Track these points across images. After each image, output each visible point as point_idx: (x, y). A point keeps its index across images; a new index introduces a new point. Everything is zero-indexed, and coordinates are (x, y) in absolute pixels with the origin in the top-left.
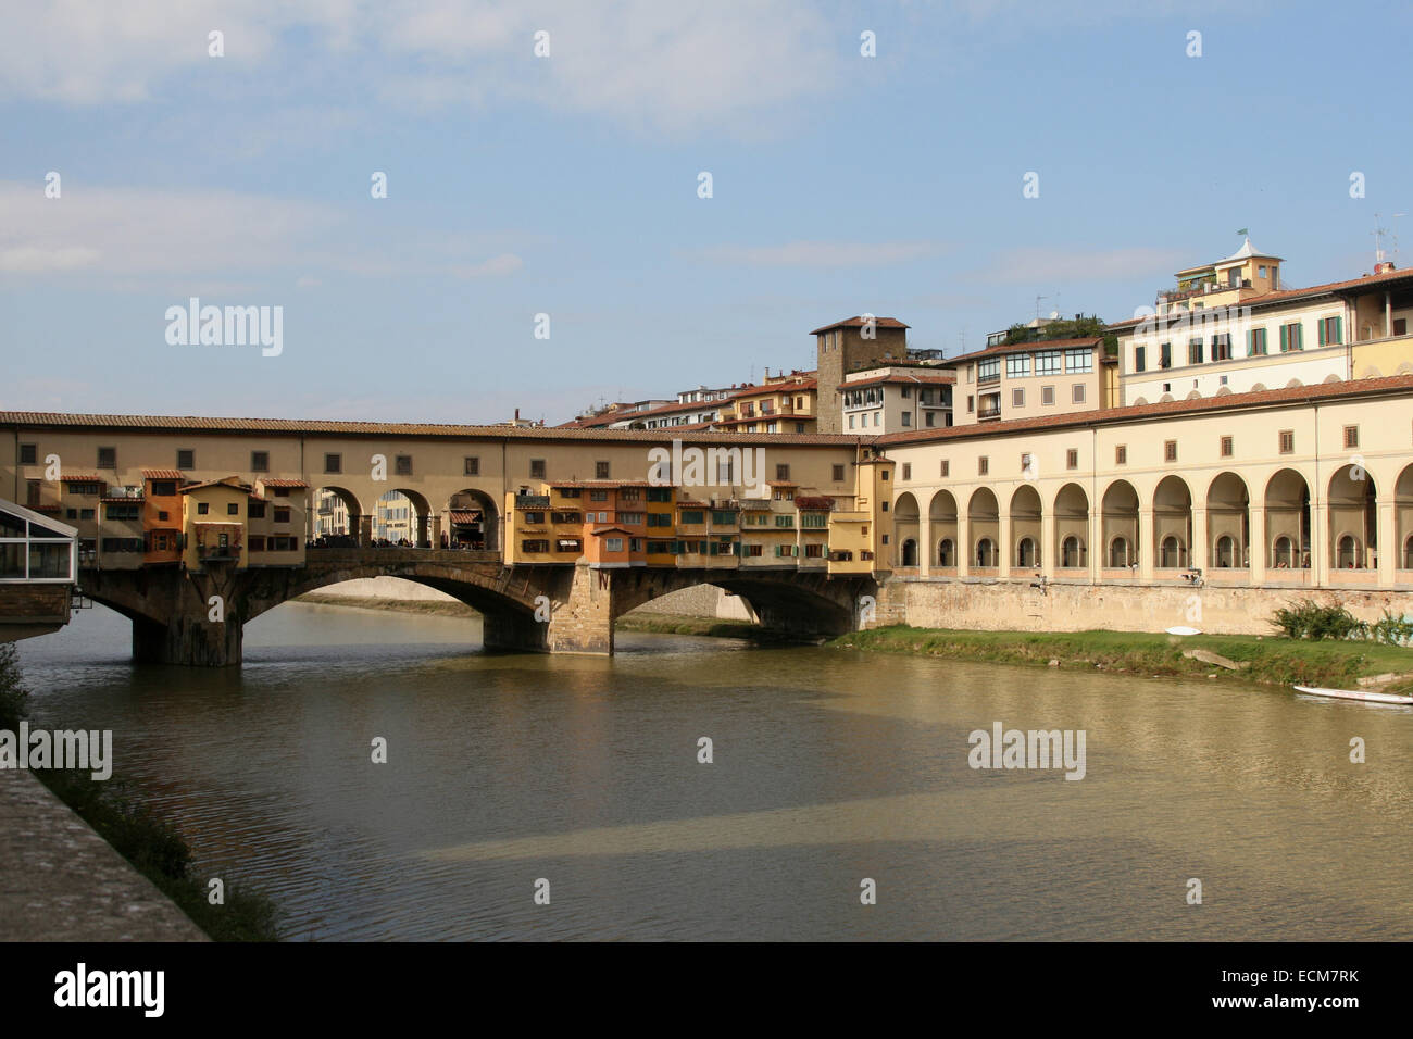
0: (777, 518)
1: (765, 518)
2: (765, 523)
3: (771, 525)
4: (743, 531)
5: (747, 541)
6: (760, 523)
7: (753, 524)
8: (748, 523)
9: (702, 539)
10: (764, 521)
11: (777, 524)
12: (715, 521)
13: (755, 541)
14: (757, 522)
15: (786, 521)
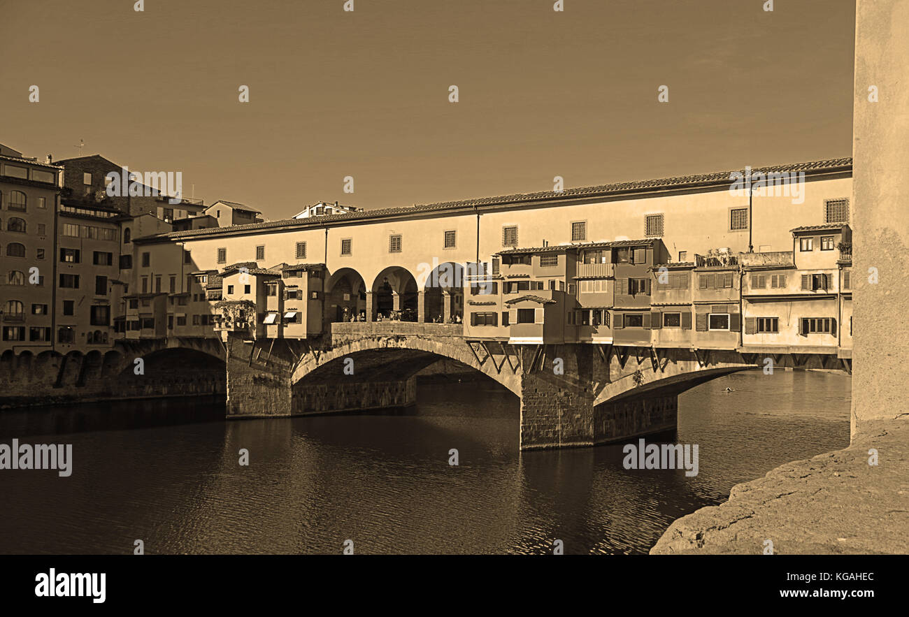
0: (804, 277)
1: (783, 279)
2: (783, 285)
3: (794, 287)
4: (745, 297)
5: (751, 312)
6: (774, 286)
7: (764, 287)
8: (754, 286)
9: (684, 309)
10: (781, 283)
11: (804, 287)
12: (704, 284)
13: (767, 311)
14: (768, 285)
15: (818, 281)
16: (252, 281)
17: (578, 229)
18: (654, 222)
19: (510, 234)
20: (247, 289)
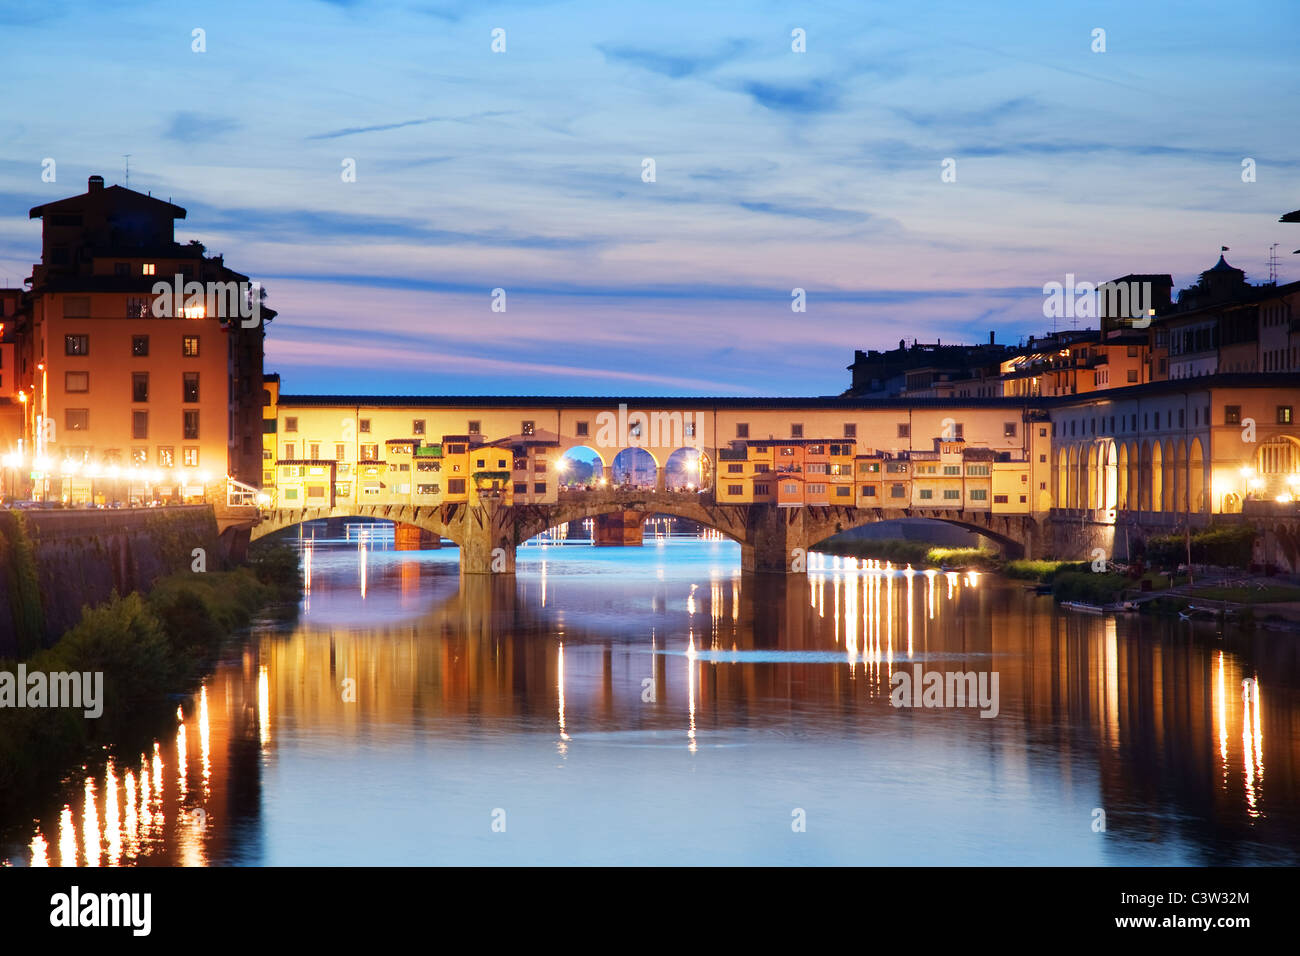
0: (946, 468)
1: (934, 468)
2: (934, 472)
3: (940, 472)
4: (912, 478)
5: (918, 486)
6: (930, 472)
7: (924, 472)
8: (919, 471)
9: (878, 485)
10: (932, 470)
11: (946, 473)
12: (889, 470)
13: (927, 486)
14: (926, 470)
15: (953, 470)
16: (508, 456)
17: (797, 429)
18: (851, 429)
19: (743, 430)
20: (502, 464)
